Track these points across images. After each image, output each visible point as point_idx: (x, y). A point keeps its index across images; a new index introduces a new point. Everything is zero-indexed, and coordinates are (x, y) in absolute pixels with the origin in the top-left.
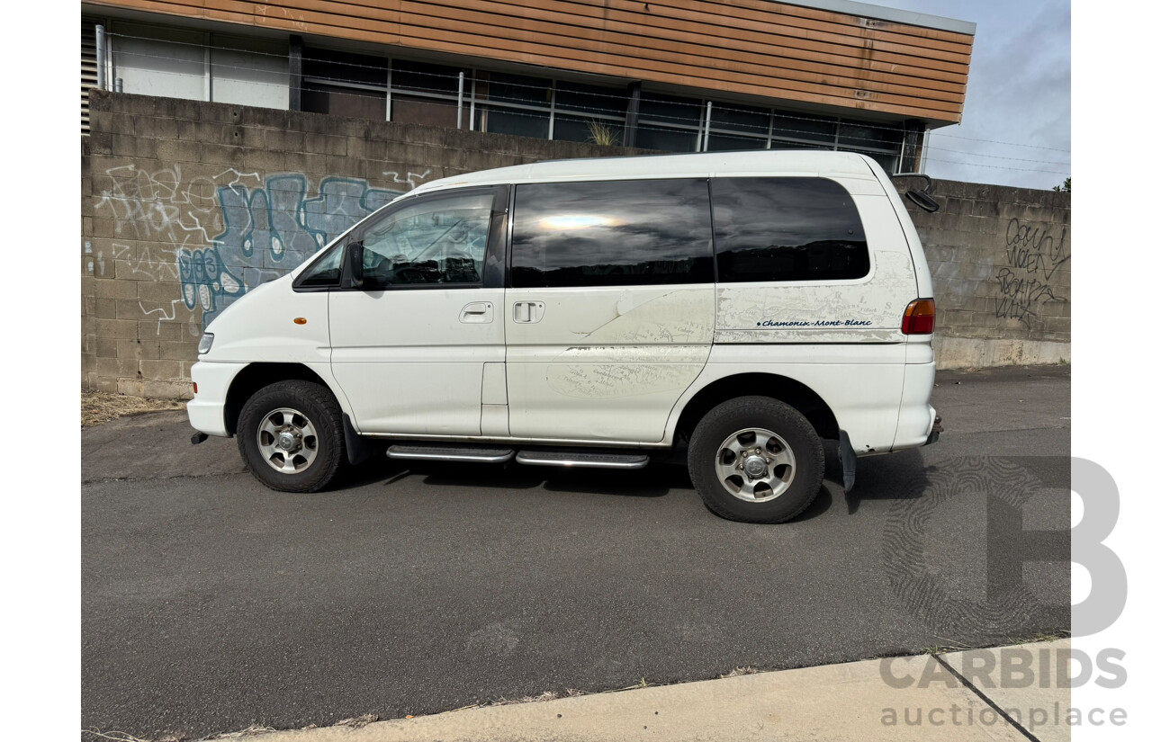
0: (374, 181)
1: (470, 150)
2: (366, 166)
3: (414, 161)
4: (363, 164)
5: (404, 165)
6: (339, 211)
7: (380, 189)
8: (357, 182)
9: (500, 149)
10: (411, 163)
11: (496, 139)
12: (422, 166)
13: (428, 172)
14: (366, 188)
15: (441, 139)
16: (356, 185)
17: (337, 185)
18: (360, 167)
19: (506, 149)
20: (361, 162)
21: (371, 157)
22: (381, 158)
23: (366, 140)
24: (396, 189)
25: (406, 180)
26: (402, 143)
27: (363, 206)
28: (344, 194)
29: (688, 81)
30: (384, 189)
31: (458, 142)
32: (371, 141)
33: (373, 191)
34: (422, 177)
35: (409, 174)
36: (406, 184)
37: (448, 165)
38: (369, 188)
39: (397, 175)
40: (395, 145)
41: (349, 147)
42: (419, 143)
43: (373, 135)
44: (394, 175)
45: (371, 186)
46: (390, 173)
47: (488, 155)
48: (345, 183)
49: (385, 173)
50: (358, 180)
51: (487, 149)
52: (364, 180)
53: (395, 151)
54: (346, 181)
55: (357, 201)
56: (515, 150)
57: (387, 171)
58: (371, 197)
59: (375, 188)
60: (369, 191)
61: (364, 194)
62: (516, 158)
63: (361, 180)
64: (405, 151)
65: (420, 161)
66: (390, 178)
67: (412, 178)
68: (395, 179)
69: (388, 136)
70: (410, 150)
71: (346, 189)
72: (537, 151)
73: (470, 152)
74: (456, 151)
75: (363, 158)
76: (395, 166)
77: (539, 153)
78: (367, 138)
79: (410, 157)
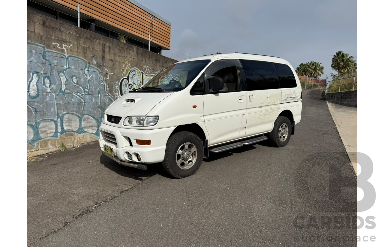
0: (48, 46)
1: (87, 38)
2: (44, 38)
3: (65, 39)
4: (43, 37)
5: (61, 41)
6: (32, 60)
7: (51, 51)
8: (40, 46)
9: (97, 39)
10: (65, 40)
11: (96, 35)
12: (69, 42)
13: (71, 45)
14: (45, 50)
15: (76, 32)
16: (40, 47)
17: (30, 46)
18: (41, 39)
19: (99, 40)
20: (42, 36)
21: (46, 35)
22: (51, 36)
23: (44, 26)
24: (59, 51)
25: (63, 48)
26: (60, 30)
27: (44, 58)
28: (34, 51)
29: (110, 23)
30: (53, 51)
31: (83, 34)
32: (46, 27)
33: (48, 51)
34: (69, 47)
35: (64, 45)
36: (63, 50)
37: (79, 43)
38: (46, 50)
39: (58, 45)
40: (57, 31)
41: (36, 28)
42: (67, 31)
43: (47, 24)
44: (57, 45)
45: (47, 48)
46: (55, 44)
47: (93, 41)
48: (35, 46)
49: (54, 43)
50: (41, 45)
51: (93, 39)
52: (44, 46)
53: (57, 33)
54: (35, 45)
55: (41, 55)
56: (102, 41)
57: (54, 42)
58: (47, 54)
59: (49, 50)
60: (47, 51)
61: (44, 52)
62: (102, 44)
63: (42, 45)
64: (62, 34)
65: (68, 40)
66: (56, 46)
67: (65, 47)
68: (58, 47)
69: (54, 26)
70: (63, 34)
71: (35, 49)
72: (109, 42)
73: (87, 39)
74: (82, 37)
75: (43, 35)
76: (58, 40)
77: (110, 43)
78: (44, 24)
79: (64, 37)
